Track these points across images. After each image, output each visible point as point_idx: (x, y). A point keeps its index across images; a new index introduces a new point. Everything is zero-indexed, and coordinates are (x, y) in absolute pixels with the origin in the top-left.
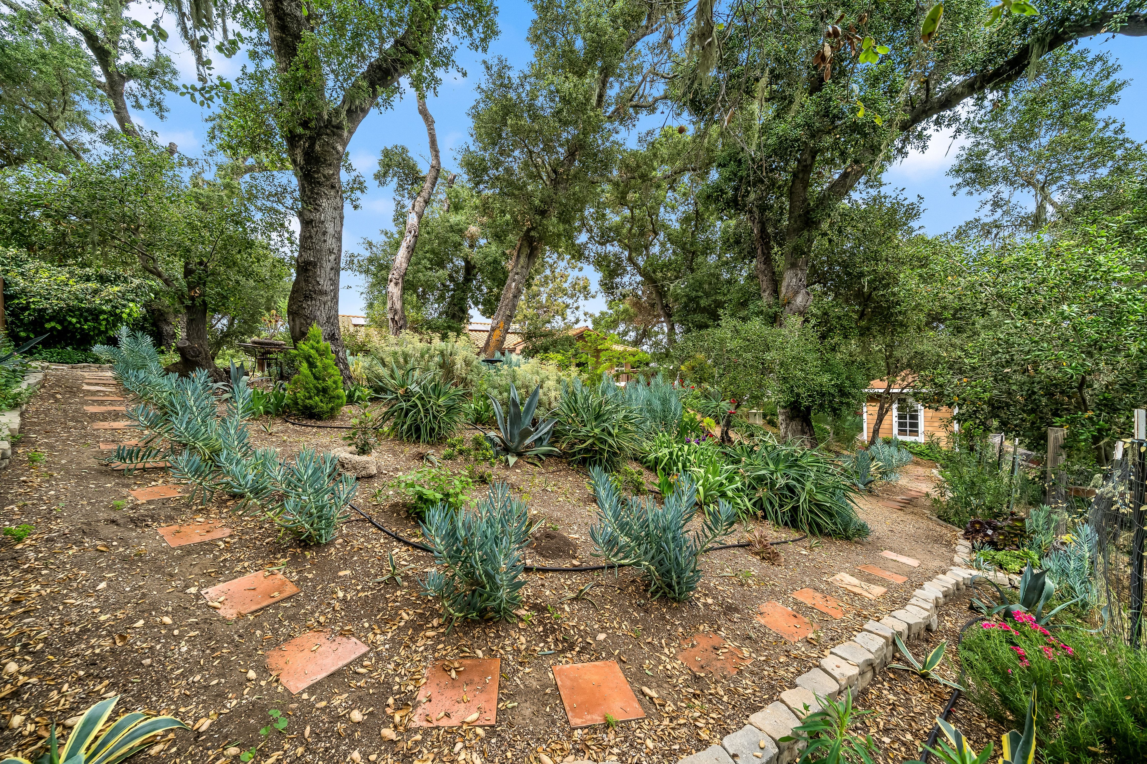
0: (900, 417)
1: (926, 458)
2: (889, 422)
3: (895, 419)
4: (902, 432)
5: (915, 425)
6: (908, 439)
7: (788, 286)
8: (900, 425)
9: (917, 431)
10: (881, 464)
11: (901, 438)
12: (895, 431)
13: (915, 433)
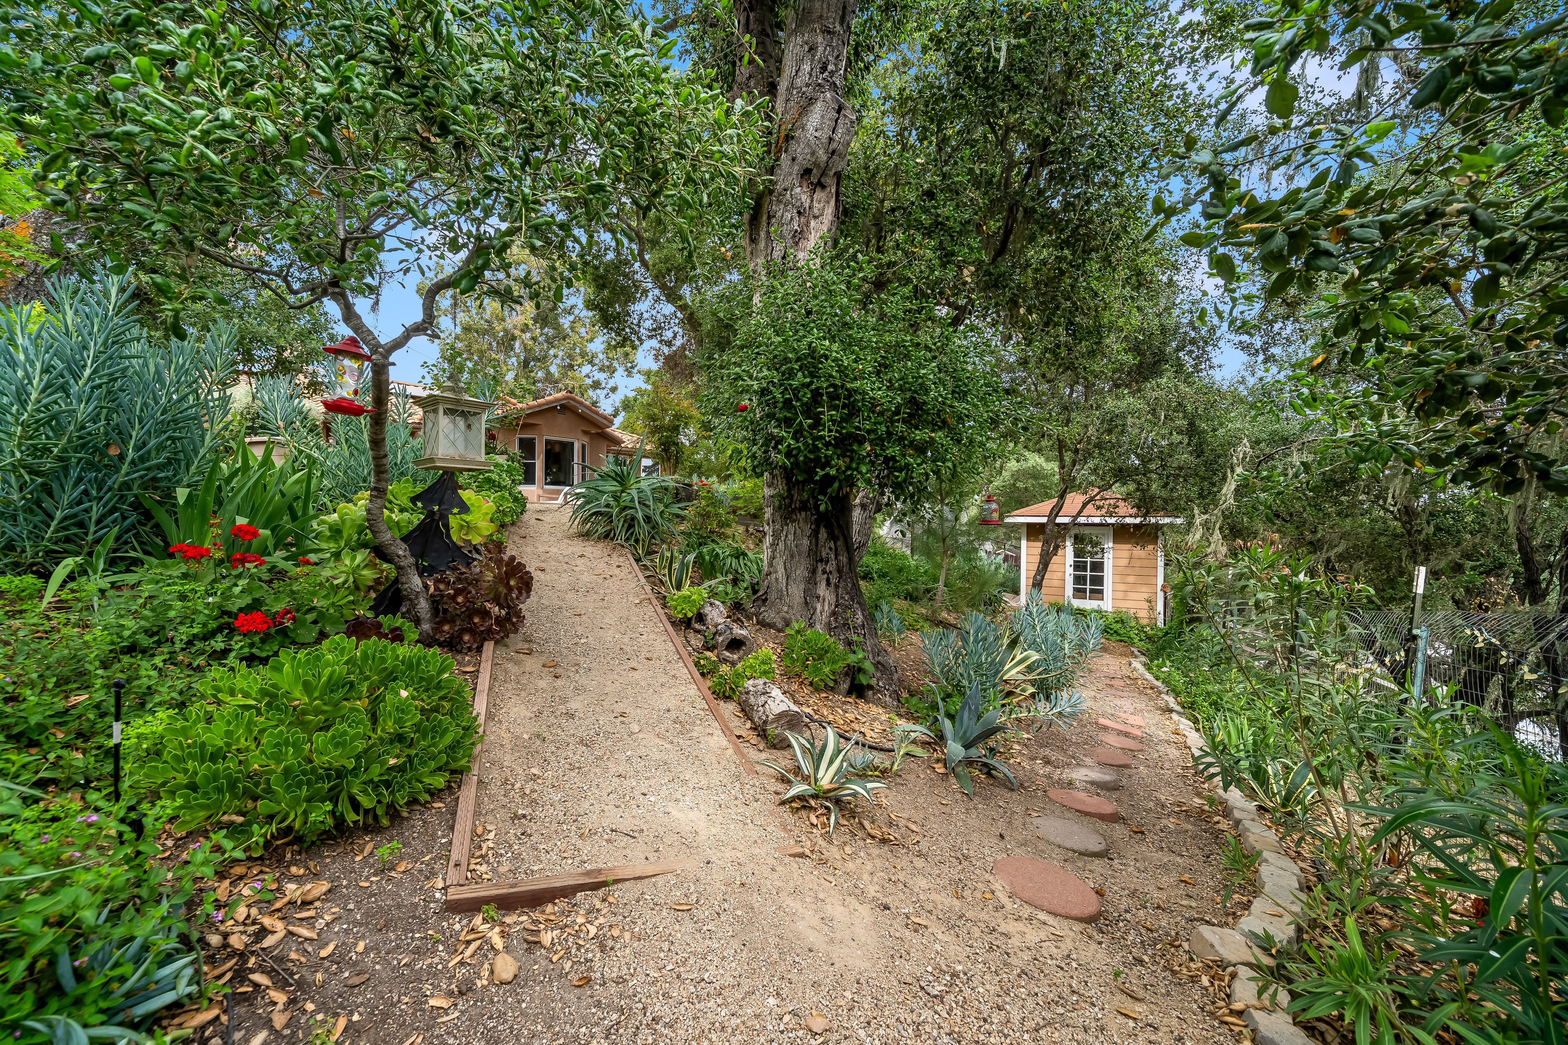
0: (1078, 566)
1: (1115, 637)
2: (1059, 575)
3: (1070, 571)
4: (1079, 593)
5: (1098, 581)
6: (1088, 604)
7: (792, 86)
8: (1078, 580)
9: (1101, 592)
10: (1035, 656)
11: (1077, 603)
12: (1069, 591)
13: (1097, 594)
